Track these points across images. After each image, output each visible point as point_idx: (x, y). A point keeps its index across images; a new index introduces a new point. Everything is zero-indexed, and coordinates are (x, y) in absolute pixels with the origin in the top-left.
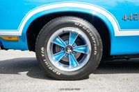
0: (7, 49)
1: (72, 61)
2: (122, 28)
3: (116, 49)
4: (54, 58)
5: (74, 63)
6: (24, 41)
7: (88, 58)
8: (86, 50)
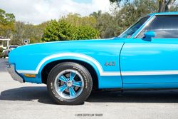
1: (71, 92)
4: (59, 90)
5: (73, 93)
6: (39, 78)
7: (82, 90)
8: (81, 85)
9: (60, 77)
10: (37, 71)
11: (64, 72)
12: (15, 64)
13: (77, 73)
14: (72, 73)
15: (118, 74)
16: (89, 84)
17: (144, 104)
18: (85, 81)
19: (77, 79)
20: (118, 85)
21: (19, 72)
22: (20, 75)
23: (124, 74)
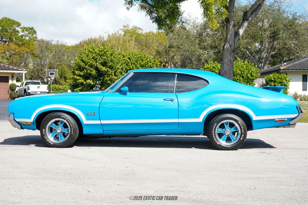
0: (23, 129)
1: (61, 137)
2: (87, 119)
3: (86, 131)
4: (50, 135)
5: (62, 138)
6: (34, 125)
7: (68, 136)
8: (68, 131)
9: (51, 125)
10: (32, 119)
11: (54, 120)
12: (13, 114)
13: (65, 121)
14: (61, 121)
15: (98, 122)
16: (74, 130)
17: (113, 148)
18: (71, 128)
19: (65, 126)
20: (99, 131)
21: (17, 120)
22: (18, 122)
23: (103, 122)
